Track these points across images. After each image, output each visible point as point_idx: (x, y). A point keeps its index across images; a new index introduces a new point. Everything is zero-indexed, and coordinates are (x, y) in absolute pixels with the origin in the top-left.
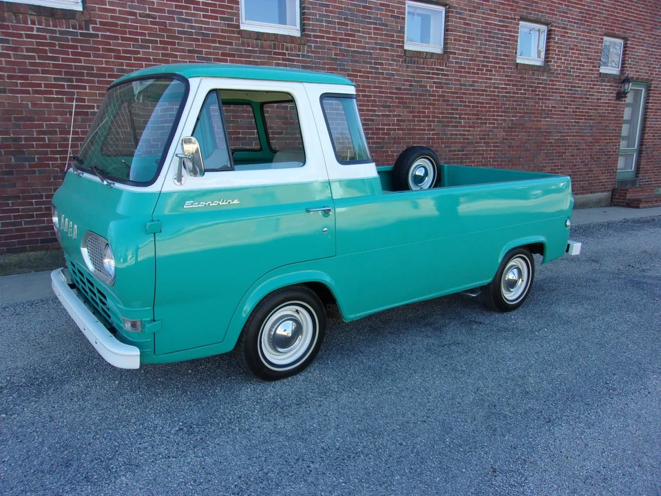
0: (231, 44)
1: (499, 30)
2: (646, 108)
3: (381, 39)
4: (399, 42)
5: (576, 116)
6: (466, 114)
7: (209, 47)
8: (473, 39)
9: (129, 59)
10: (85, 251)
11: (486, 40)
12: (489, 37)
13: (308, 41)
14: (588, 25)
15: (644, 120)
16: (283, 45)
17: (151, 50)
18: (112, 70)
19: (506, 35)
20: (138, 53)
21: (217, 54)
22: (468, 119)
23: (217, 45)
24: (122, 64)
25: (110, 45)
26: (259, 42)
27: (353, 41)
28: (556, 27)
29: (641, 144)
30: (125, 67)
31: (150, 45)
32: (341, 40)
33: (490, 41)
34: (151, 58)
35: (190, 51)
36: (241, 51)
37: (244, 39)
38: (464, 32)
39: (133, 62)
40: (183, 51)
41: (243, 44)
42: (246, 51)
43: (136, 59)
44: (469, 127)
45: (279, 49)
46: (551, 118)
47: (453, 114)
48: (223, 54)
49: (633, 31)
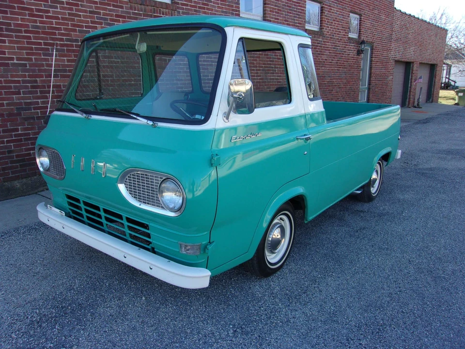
0: (122, 8)
1: (295, 5)
2: (371, 61)
3: (226, 9)
4: (237, 11)
5: (338, 65)
6: (278, 64)
7: (105, 9)
8: (281, 11)
9: (42, 17)
10: (122, 187)
11: (288, 12)
12: (290, 10)
13: (179, 8)
14: (342, 5)
15: (371, 68)
16: (160, 10)
17: (59, 10)
18: (27, 26)
19: (299, 9)
20: (48, 12)
21: (112, 15)
22: (280, 68)
23: (112, 8)
24: (35, 21)
25: (24, 4)
26: (143, 7)
27: (208, 9)
28: (326, 5)
29: (369, 84)
30: (38, 24)
31: (58, 5)
32: (200, 8)
33: (290, 13)
34: (60, 16)
35: (91, 12)
36: (129, 13)
37: (131, 4)
38: (275, 6)
39: (45, 19)
40: (85, 11)
41: (131, 8)
42: (134, 14)
43: (47, 17)
44: (281, 73)
45: (157, 13)
46: (325, 67)
47: (270, 64)
48: (117, 16)
49: (364, 10)
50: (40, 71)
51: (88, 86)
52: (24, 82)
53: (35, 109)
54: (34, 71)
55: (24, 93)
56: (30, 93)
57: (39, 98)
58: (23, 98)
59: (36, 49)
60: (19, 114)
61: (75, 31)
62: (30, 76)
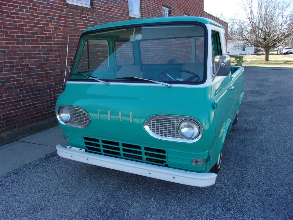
0: (63, 11)
1: (157, 9)
2: (195, 42)
3: (121, 11)
4: (127, 13)
5: (180, 45)
6: (151, 45)
7: (53, 12)
8: (150, 13)
9: (14, 17)
10: (147, 128)
11: (154, 14)
12: (155, 12)
13: (96, 11)
14: (180, 9)
15: (195, 46)
16: (85, 13)
17: (25, 13)
18: (5, 24)
19: (159, 12)
20: (18, 14)
21: (57, 16)
22: (152, 47)
23: (57, 11)
24: (10, 21)
25: (2, 9)
26: (75, 10)
27: (112, 12)
28: (172, 9)
29: (195, 55)
30: (12, 23)
31: (24, 10)
32: (108, 11)
33: (155, 14)
34: (26, 17)
35: (45, 14)
36: (67, 15)
37: (69, 9)
38: (147, 10)
39: (16, 19)
40: (41, 14)
41: (69, 11)
42: (71, 15)
43: (18, 18)
44: (152, 51)
45: (84, 15)
46: (174, 46)
47: (147, 45)
48: (60, 16)
49: (190, 12)
50: (15, 55)
51: (46, 64)
52: (5, 63)
53: (13, 81)
54: (11, 55)
55: (5, 71)
56: (10, 70)
57: (15, 74)
58: (4, 74)
59: (12, 40)
60: (3, 86)
61: (35, 27)
62: (8, 59)
